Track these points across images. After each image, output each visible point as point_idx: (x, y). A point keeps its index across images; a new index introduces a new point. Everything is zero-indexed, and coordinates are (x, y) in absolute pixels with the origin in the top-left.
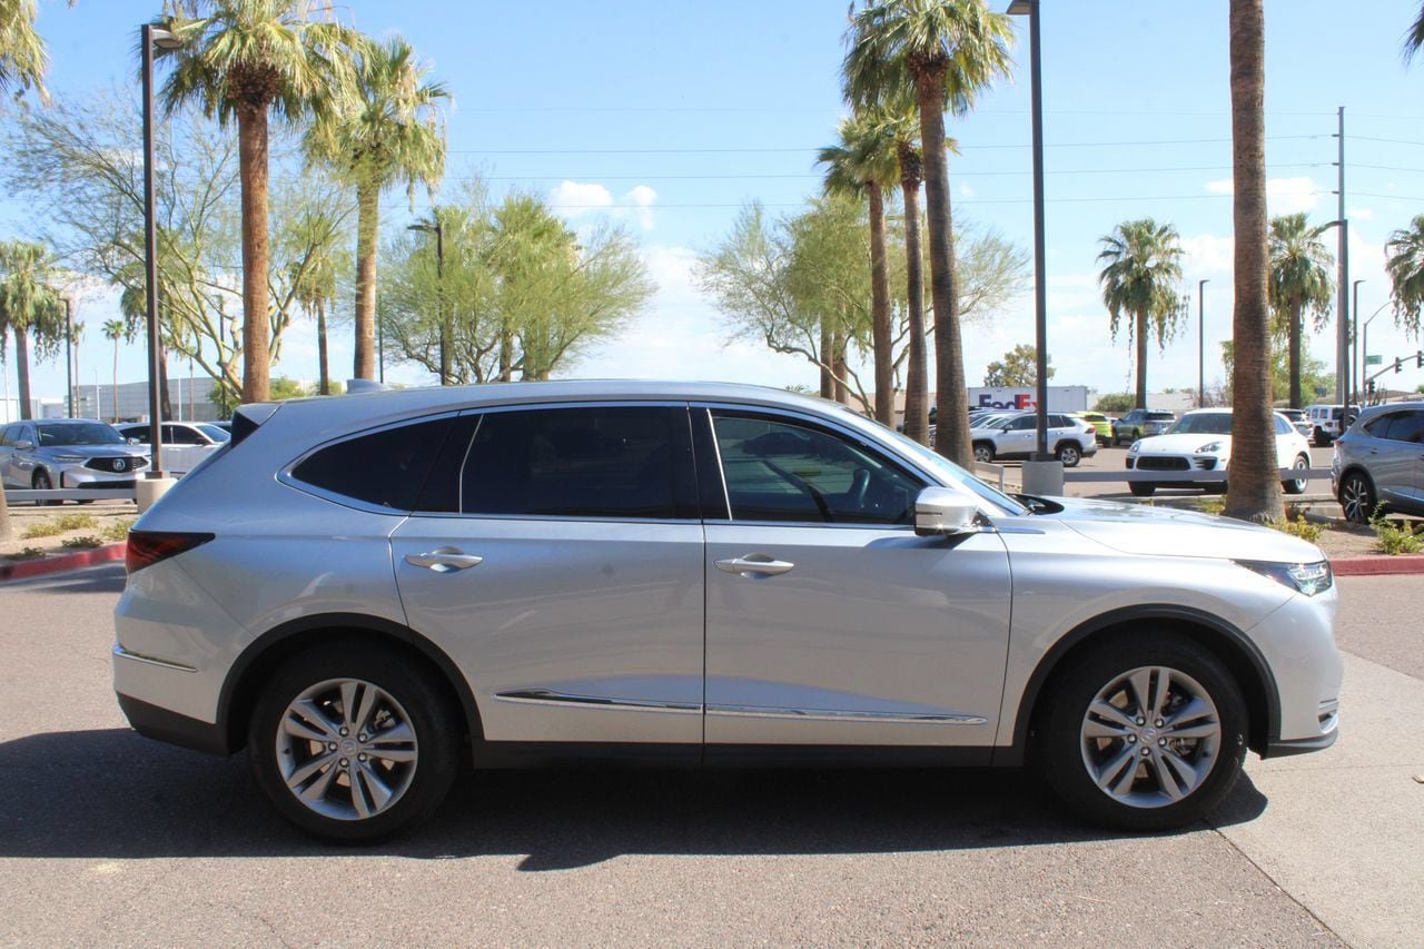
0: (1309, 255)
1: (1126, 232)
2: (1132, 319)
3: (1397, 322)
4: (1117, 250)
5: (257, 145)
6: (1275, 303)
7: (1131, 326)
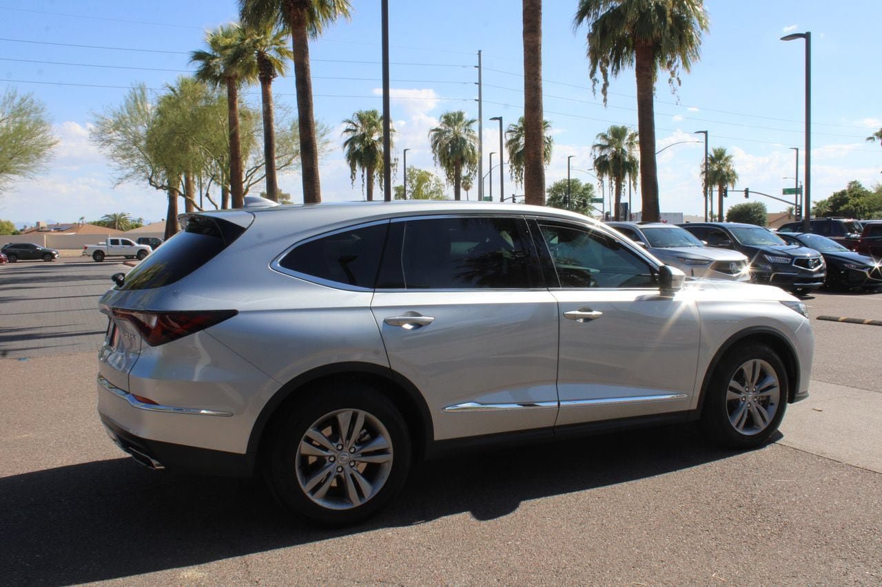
0: (464, 136)
1: (361, 118)
2: (363, 171)
3: (512, 177)
4: (354, 128)
6: (446, 164)
7: (363, 176)
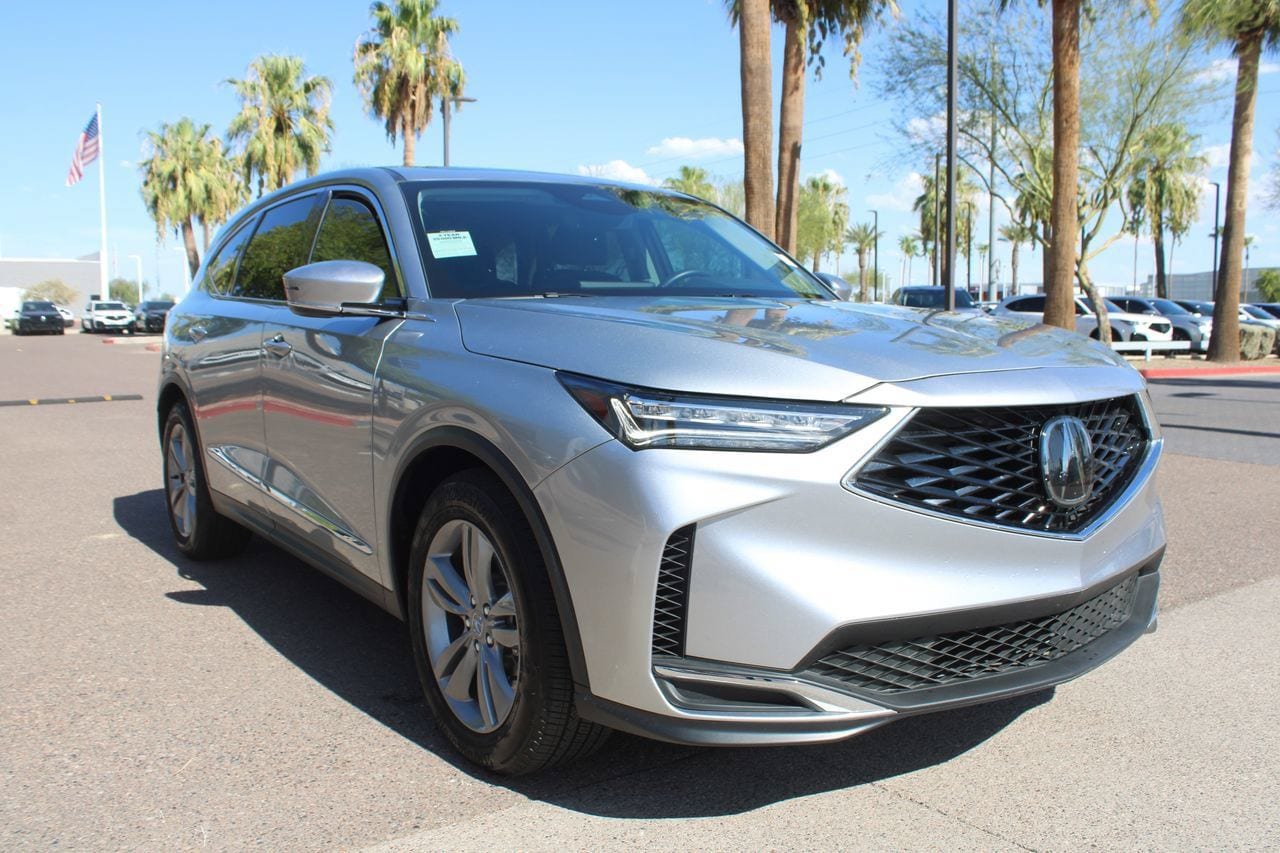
5: (1067, 24)
